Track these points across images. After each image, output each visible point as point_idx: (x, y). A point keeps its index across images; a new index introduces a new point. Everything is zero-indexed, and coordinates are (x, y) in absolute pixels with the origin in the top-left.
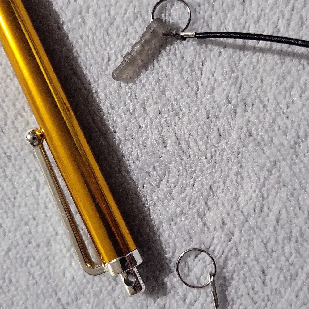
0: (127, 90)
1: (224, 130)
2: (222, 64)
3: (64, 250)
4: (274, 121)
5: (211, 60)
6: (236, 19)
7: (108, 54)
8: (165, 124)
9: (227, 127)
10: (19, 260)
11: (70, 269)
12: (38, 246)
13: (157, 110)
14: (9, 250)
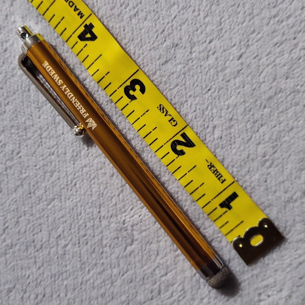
0: (210, 114)
1: (253, 171)
2: (273, 133)
3: (120, 185)
4: (284, 182)
5: (268, 127)
6: (295, 113)
7: (211, 86)
8: (221, 146)
9: (255, 169)
10: (88, 176)
11: (117, 198)
12: (105, 174)
13: (220, 136)
14: (85, 166)
